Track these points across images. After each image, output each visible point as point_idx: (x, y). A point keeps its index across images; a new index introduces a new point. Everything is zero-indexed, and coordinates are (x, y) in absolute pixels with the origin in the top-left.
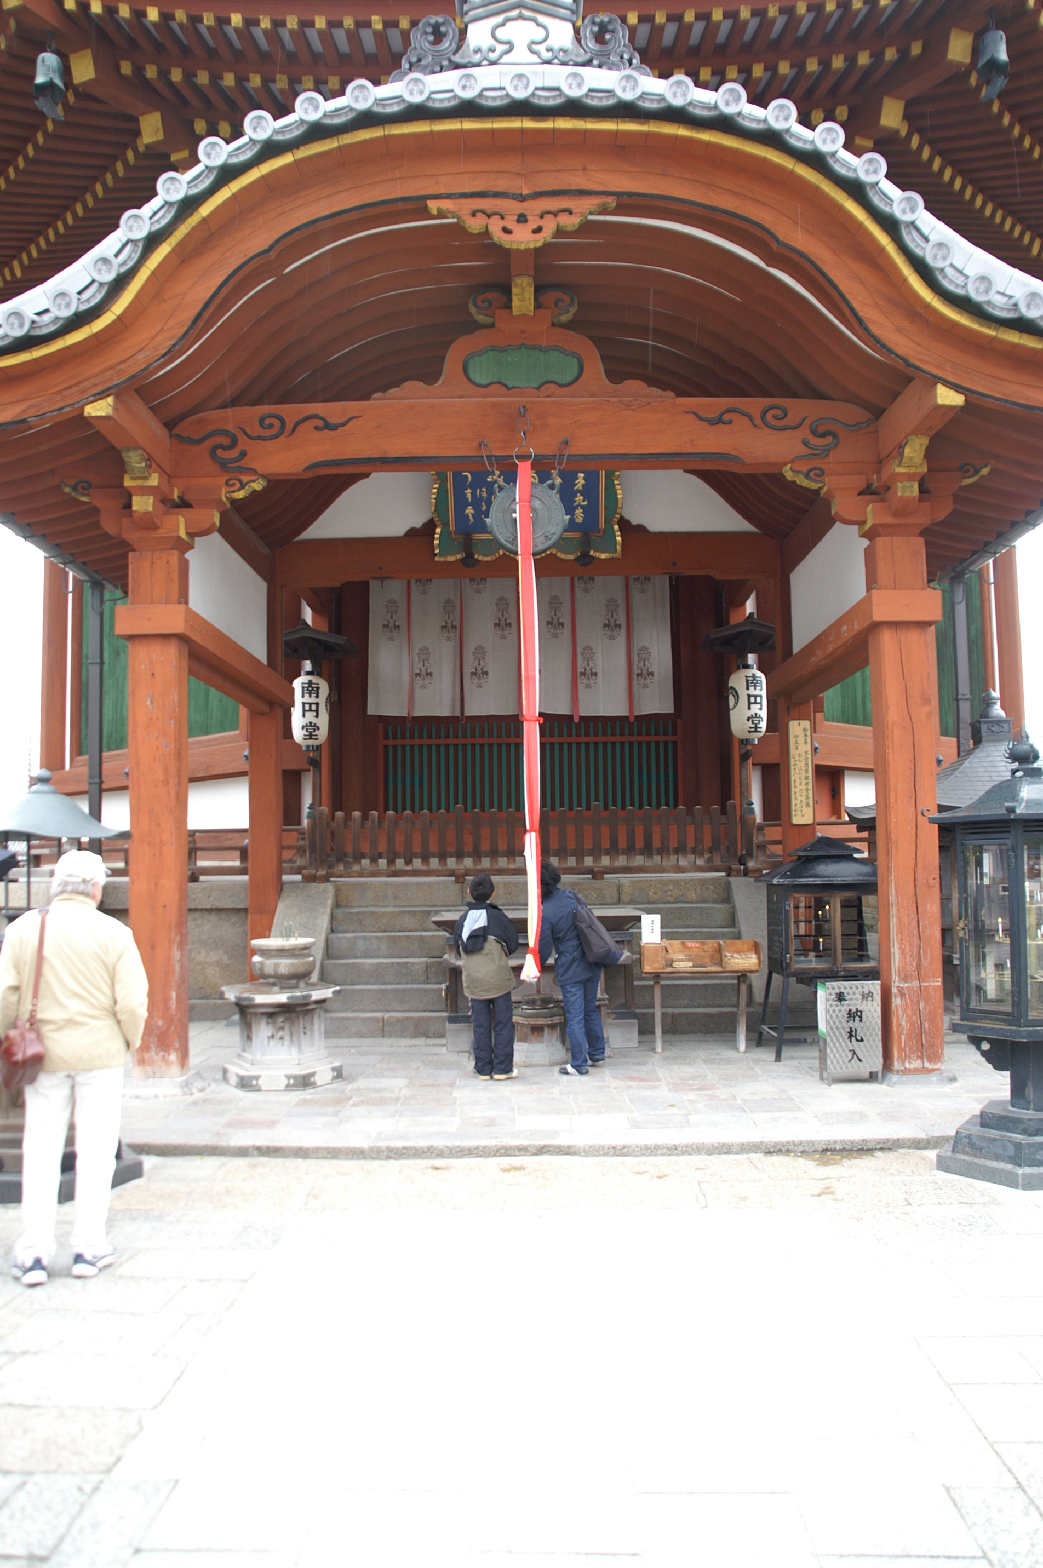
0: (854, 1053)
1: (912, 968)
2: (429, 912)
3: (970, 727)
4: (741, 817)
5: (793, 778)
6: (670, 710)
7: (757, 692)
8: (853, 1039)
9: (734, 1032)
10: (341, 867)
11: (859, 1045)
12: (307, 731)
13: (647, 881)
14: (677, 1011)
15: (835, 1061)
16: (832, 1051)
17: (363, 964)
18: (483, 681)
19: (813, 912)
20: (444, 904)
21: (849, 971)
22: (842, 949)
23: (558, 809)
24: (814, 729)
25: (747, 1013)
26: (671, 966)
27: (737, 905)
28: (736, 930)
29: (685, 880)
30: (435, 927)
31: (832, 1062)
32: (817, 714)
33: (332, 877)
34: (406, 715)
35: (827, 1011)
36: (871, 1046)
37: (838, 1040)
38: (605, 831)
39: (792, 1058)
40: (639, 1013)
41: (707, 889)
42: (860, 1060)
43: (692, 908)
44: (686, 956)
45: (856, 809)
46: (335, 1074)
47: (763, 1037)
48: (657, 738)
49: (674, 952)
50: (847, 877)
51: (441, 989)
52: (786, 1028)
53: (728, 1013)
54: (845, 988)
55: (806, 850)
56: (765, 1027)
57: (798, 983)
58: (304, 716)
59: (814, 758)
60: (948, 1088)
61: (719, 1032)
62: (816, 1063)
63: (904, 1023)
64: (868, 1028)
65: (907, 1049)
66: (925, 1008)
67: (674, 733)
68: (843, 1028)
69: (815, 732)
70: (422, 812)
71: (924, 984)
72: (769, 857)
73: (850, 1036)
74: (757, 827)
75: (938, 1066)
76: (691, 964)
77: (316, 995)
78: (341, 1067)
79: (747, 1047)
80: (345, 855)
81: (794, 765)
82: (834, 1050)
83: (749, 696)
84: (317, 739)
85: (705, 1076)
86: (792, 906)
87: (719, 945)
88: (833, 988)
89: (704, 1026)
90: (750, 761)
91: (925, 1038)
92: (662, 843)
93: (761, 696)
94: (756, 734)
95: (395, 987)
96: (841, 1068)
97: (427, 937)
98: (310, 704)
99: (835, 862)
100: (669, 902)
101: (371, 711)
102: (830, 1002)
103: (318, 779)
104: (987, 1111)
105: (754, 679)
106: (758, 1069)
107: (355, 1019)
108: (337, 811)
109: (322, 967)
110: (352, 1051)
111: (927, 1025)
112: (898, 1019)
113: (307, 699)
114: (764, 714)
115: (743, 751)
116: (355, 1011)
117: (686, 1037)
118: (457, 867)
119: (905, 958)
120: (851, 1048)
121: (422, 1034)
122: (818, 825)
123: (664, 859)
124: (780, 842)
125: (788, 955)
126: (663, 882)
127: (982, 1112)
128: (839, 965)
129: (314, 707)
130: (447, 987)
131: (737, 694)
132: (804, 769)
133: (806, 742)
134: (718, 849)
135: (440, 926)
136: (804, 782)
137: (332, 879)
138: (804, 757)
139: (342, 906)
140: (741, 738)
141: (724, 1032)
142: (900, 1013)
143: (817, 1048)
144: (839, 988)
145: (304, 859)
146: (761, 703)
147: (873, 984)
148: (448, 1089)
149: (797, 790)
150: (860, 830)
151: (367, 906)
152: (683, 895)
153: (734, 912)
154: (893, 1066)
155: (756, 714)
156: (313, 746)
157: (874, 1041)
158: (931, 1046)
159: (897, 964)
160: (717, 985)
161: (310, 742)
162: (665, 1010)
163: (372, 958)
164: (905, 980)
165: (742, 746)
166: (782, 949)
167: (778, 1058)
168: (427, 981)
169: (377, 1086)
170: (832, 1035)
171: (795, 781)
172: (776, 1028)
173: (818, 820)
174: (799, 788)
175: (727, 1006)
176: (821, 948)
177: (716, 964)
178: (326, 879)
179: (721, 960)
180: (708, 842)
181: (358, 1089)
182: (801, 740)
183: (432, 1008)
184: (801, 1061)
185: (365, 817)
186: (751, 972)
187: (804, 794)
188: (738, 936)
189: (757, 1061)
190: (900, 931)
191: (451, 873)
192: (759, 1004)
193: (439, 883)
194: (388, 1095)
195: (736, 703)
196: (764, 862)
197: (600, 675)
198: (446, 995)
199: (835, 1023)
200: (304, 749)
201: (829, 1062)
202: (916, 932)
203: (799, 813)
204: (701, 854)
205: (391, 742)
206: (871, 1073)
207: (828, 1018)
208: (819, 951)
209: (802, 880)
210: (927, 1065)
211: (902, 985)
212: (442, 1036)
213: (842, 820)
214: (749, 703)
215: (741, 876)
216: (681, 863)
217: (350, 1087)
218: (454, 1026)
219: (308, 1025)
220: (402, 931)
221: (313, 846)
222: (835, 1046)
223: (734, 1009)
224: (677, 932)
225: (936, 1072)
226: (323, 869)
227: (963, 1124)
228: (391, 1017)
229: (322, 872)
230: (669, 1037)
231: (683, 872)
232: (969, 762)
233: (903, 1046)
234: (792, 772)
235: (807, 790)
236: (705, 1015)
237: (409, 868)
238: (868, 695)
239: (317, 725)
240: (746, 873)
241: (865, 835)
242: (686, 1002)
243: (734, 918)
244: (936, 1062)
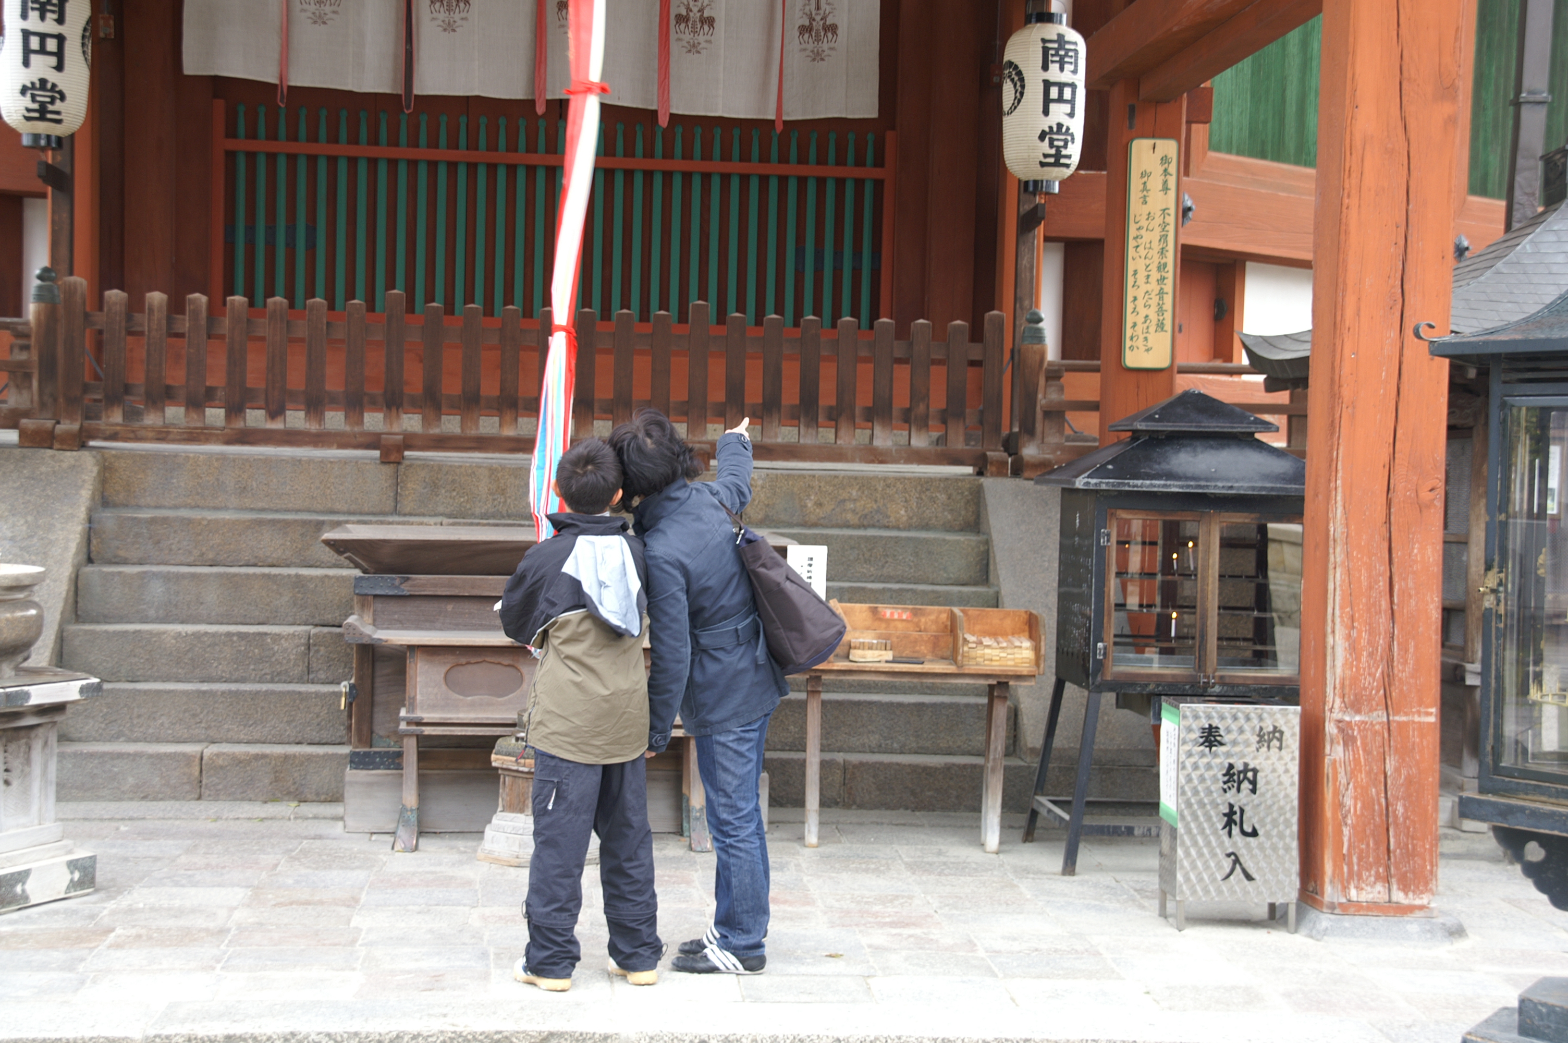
0: (1237, 861)
1: (1372, 681)
2: (322, 523)
3: (1540, 164)
4: (1012, 351)
5: (1131, 266)
6: (871, 112)
7: (1066, 77)
8: (1236, 830)
9: (976, 808)
10: (117, 417)
11: (1248, 844)
12: (34, 100)
13: (804, 477)
14: (854, 758)
15: (1192, 876)
16: (1187, 854)
17: (159, 634)
18: (457, 16)
19: (1159, 553)
20: (354, 507)
21: (1232, 686)
22: (1219, 639)
23: (617, 311)
24: (1185, 167)
25: (1006, 768)
26: (847, 657)
27: (996, 537)
28: (991, 591)
29: (885, 479)
30: (329, 555)
31: (1187, 879)
32: (1194, 126)
33: (94, 438)
34: (274, 80)
35: (1181, 766)
36: (1274, 848)
37: (1202, 831)
38: (717, 370)
39: (1100, 868)
40: (772, 760)
41: (933, 500)
42: (1249, 877)
43: (897, 540)
44: (879, 637)
45: (1267, 341)
46: (77, 876)
47: (1039, 823)
48: (840, 172)
49: (855, 629)
50: (1237, 481)
51: (338, 695)
52: (1089, 803)
53: (965, 767)
54: (1222, 718)
55: (1150, 418)
56: (1043, 800)
57: (1118, 706)
58: (26, 63)
59: (1181, 230)
60: (1445, 950)
61: (943, 809)
62: (1153, 882)
63: (1348, 802)
64: (1270, 807)
65: (1355, 860)
66: (1397, 770)
67: (879, 162)
68: (1215, 805)
69: (1187, 173)
70: (310, 302)
71: (1397, 718)
72: (1068, 439)
73: (1229, 823)
74: (1047, 371)
75: (1423, 900)
76: (889, 655)
77: (40, 694)
78: (93, 859)
79: (1001, 843)
80: (127, 389)
81: (1136, 238)
82: (1193, 852)
83: (1047, 84)
84: (59, 122)
85: (911, 897)
86: (1114, 539)
87: (953, 616)
88: (1196, 717)
89: (913, 793)
90: (1040, 231)
91: (1397, 836)
92: (840, 396)
93: (1073, 86)
94: (1056, 169)
95: (233, 687)
96: (1206, 891)
97: (311, 579)
98: (43, 37)
99: (1212, 447)
100: (847, 526)
101: (191, 66)
102: (1186, 748)
103: (65, 215)
104: (1536, 998)
105: (1061, 47)
106: (1025, 888)
107: (136, 756)
108: (111, 288)
109: (61, 639)
110: (123, 828)
111: (1400, 809)
112: (1336, 792)
113: (34, 23)
114: (1077, 126)
115: (1026, 207)
116: (136, 741)
117: (874, 815)
118: (386, 430)
119: (1358, 659)
120: (1230, 850)
121: (289, 793)
122: (1180, 372)
123: (842, 433)
124: (1094, 406)
125: (1100, 645)
126: (837, 482)
127: (1522, 1001)
128: (1210, 671)
129: (52, 45)
130: (352, 687)
131: (1022, 80)
132: (1156, 247)
133: (1165, 189)
134: (960, 415)
135: (340, 553)
136: (1155, 275)
137: (92, 443)
138: (1159, 220)
139: (115, 506)
140: (1024, 178)
141: (955, 808)
142: (1342, 778)
143: (1156, 850)
144: (1209, 717)
145: (26, 394)
146: (1072, 102)
147: (1285, 714)
148: (343, 910)
149: (1140, 294)
150: (1271, 386)
151: (176, 507)
152: (878, 511)
153: (987, 552)
154: (1322, 894)
155: (1060, 126)
156: (48, 137)
157: (1281, 836)
158: (1410, 855)
159: (1339, 671)
160: (943, 705)
161: (42, 128)
162: (828, 756)
163: (182, 622)
164: (1355, 706)
165: (1023, 196)
166: (1089, 630)
167: (1070, 867)
168: (308, 676)
169: (177, 903)
170: (1189, 818)
171: (1135, 272)
172: (1069, 802)
173: (1181, 362)
174: (1144, 288)
175: (964, 753)
176: (1173, 634)
177: (943, 658)
178: (79, 441)
179: (955, 650)
180: (938, 400)
181: (131, 911)
182: (1155, 183)
183: (316, 737)
184: (1119, 876)
185: (177, 306)
186: (1019, 677)
187: (1155, 301)
188: (995, 602)
189: (1023, 872)
190: (1350, 599)
191: (373, 441)
192: (1033, 750)
193: (345, 462)
194: (200, 922)
195: (1019, 99)
196: (1059, 447)
197: (720, 24)
198: (349, 705)
199: (1196, 792)
200: (26, 141)
201: (1180, 877)
202: (1384, 604)
203: (1140, 343)
204: (923, 424)
205: (242, 144)
206: (1272, 907)
207: (1183, 780)
208: (1169, 639)
209: (1139, 482)
210: (1398, 896)
211: (1347, 718)
212: (336, 798)
213: (1234, 364)
214: (1047, 101)
215: (1006, 475)
216: (878, 443)
217: (111, 905)
218: (362, 775)
219: (16, 764)
220: (255, 565)
221: (48, 367)
222: (1195, 843)
223: (979, 761)
224: (863, 589)
225: (1418, 914)
226: (73, 420)
227: (1479, 1025)
228: (218, 755)
229: (68, 426)
230: (835, 813)
231: (881, 462)
232: (1531, 241)
233: (1345, 851)
234: (1131, 252)
235: (1161, 293)
236: (914, 768)
237: (277, 425)
238: (1312, 96)
239: (61, 87)
240: (1018, 470)
241: (1283, 397)
242: (874, 739)
243: (987, 565)
244: (1418, 892)
